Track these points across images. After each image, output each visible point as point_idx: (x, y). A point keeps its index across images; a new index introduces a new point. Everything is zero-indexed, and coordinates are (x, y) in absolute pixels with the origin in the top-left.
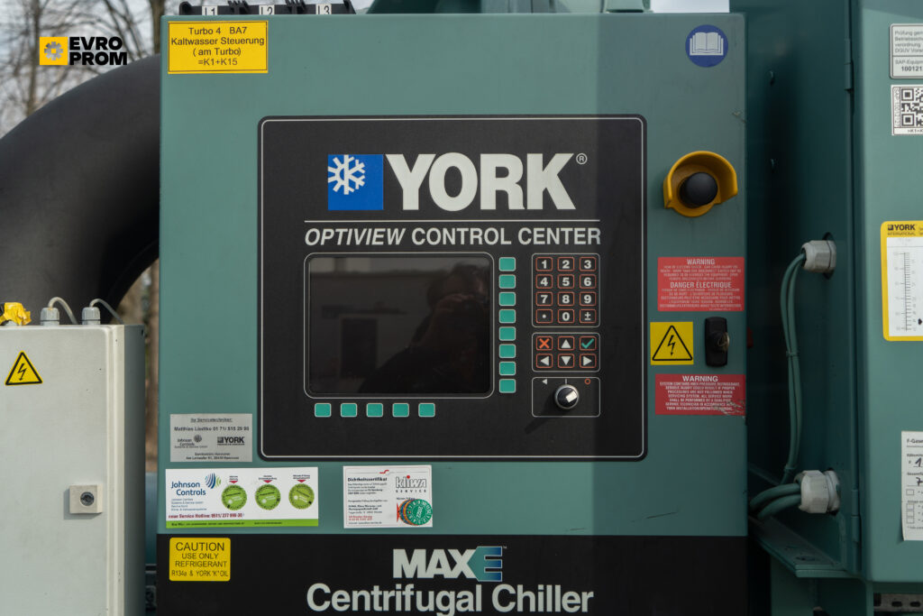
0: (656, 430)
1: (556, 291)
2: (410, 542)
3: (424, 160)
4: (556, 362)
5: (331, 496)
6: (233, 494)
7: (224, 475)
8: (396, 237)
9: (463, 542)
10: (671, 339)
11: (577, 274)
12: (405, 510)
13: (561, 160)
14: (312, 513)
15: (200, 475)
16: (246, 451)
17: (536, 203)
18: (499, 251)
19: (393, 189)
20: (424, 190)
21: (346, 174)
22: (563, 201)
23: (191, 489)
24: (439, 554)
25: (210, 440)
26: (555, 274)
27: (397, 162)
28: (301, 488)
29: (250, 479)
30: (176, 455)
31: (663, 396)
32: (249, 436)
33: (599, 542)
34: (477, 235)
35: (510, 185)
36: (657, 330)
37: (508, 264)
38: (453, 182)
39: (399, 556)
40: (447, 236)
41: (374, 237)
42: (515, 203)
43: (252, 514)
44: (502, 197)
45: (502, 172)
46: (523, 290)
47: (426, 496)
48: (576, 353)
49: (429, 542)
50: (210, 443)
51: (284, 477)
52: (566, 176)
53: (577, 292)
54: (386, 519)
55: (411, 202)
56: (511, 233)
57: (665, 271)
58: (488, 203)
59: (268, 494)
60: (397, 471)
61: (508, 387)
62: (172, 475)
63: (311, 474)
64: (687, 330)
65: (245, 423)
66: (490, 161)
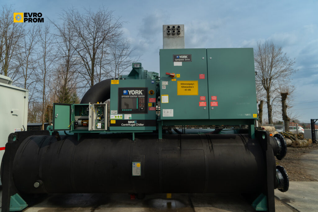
0: (149, 111)
1: (141, 101)
2: (130, 120)
3: (131, 91)
4: (141, 106)
5: (123, 117)
6: (116, 116)
7: (115, 115)
8: (129, 97)
9: (134, 120)
10: (150, 105)
11: (143, 99)
12: (129, 118)
13: (141, 91)
14: (122, 118)
15: (113, 115)
16: (117, 113)
17: (140, 94)
18: (137, 98)
19: (129, 93)
20: (131, 93)
21: (125, 92)
22: (142, 94)
23: (113, 116)
24: (132, 121)
25: (114, 112)
26: (141, 99)
27: (129, 91)
28: (121, 116)
29: (117, 115)
30: (111, 114)
31: (149, 109)
32: (117, 112)
33: (145, 120)
34: (135, 96)
35: (138, 93)
36: (149, 104)
37: (137, 99)
38: (133, 92)
39: (129, 121)
40: (133, 97)
41: (127, 97)
42: (138, 94)
43: (117, 118)
44: (137, 93)
45: (137, 92)
46: (138, 101)
47: (131, 117)
48: (143, 106)
49: (131, 120)
50: (114, 113)
51: (120, 115)
52: (142, 92)
53: (143, 101)
54: (128, 118)
55: (130, 94)
56: (138, 96)
57: (150, 99)
58: (136, 94)
59: (118, 117)
60: (128, 115)
61: (137, 108)
62: (111, 115)
63: (122, 115)
64: (151, 104)
65: (117, 111)
66: (136, 91)
